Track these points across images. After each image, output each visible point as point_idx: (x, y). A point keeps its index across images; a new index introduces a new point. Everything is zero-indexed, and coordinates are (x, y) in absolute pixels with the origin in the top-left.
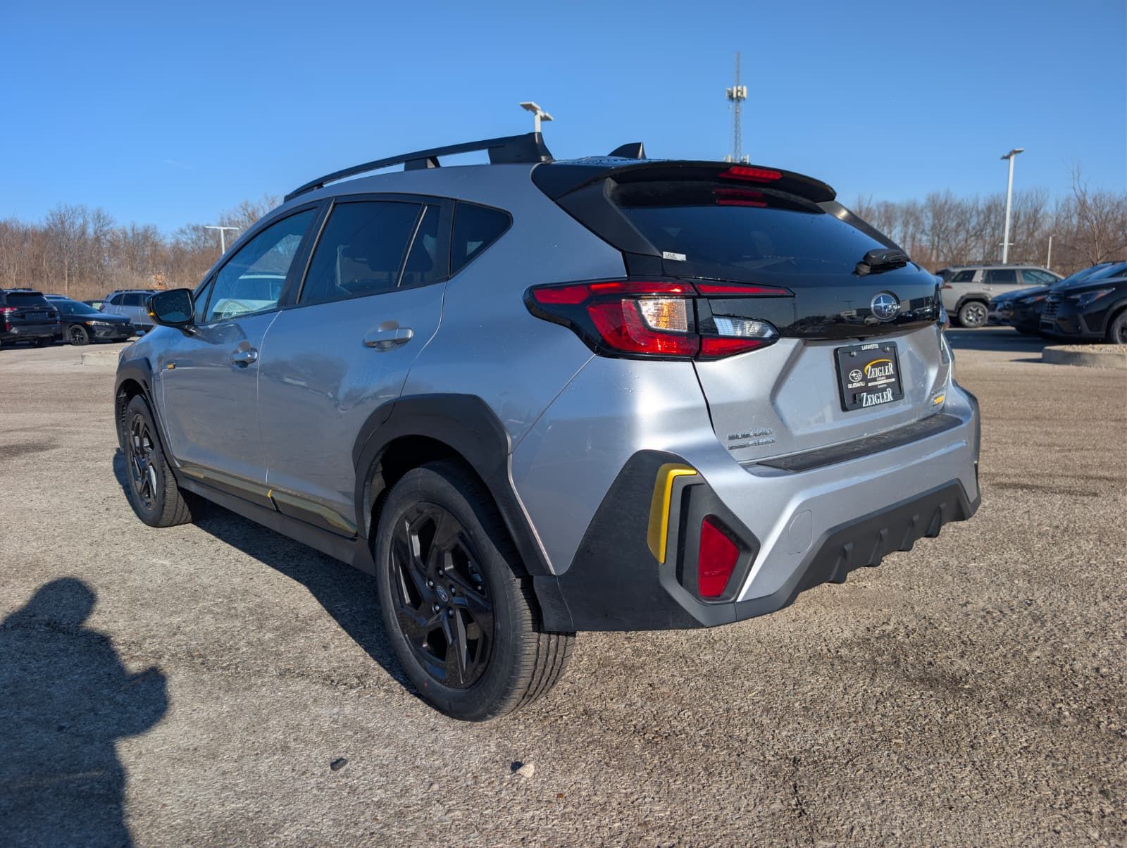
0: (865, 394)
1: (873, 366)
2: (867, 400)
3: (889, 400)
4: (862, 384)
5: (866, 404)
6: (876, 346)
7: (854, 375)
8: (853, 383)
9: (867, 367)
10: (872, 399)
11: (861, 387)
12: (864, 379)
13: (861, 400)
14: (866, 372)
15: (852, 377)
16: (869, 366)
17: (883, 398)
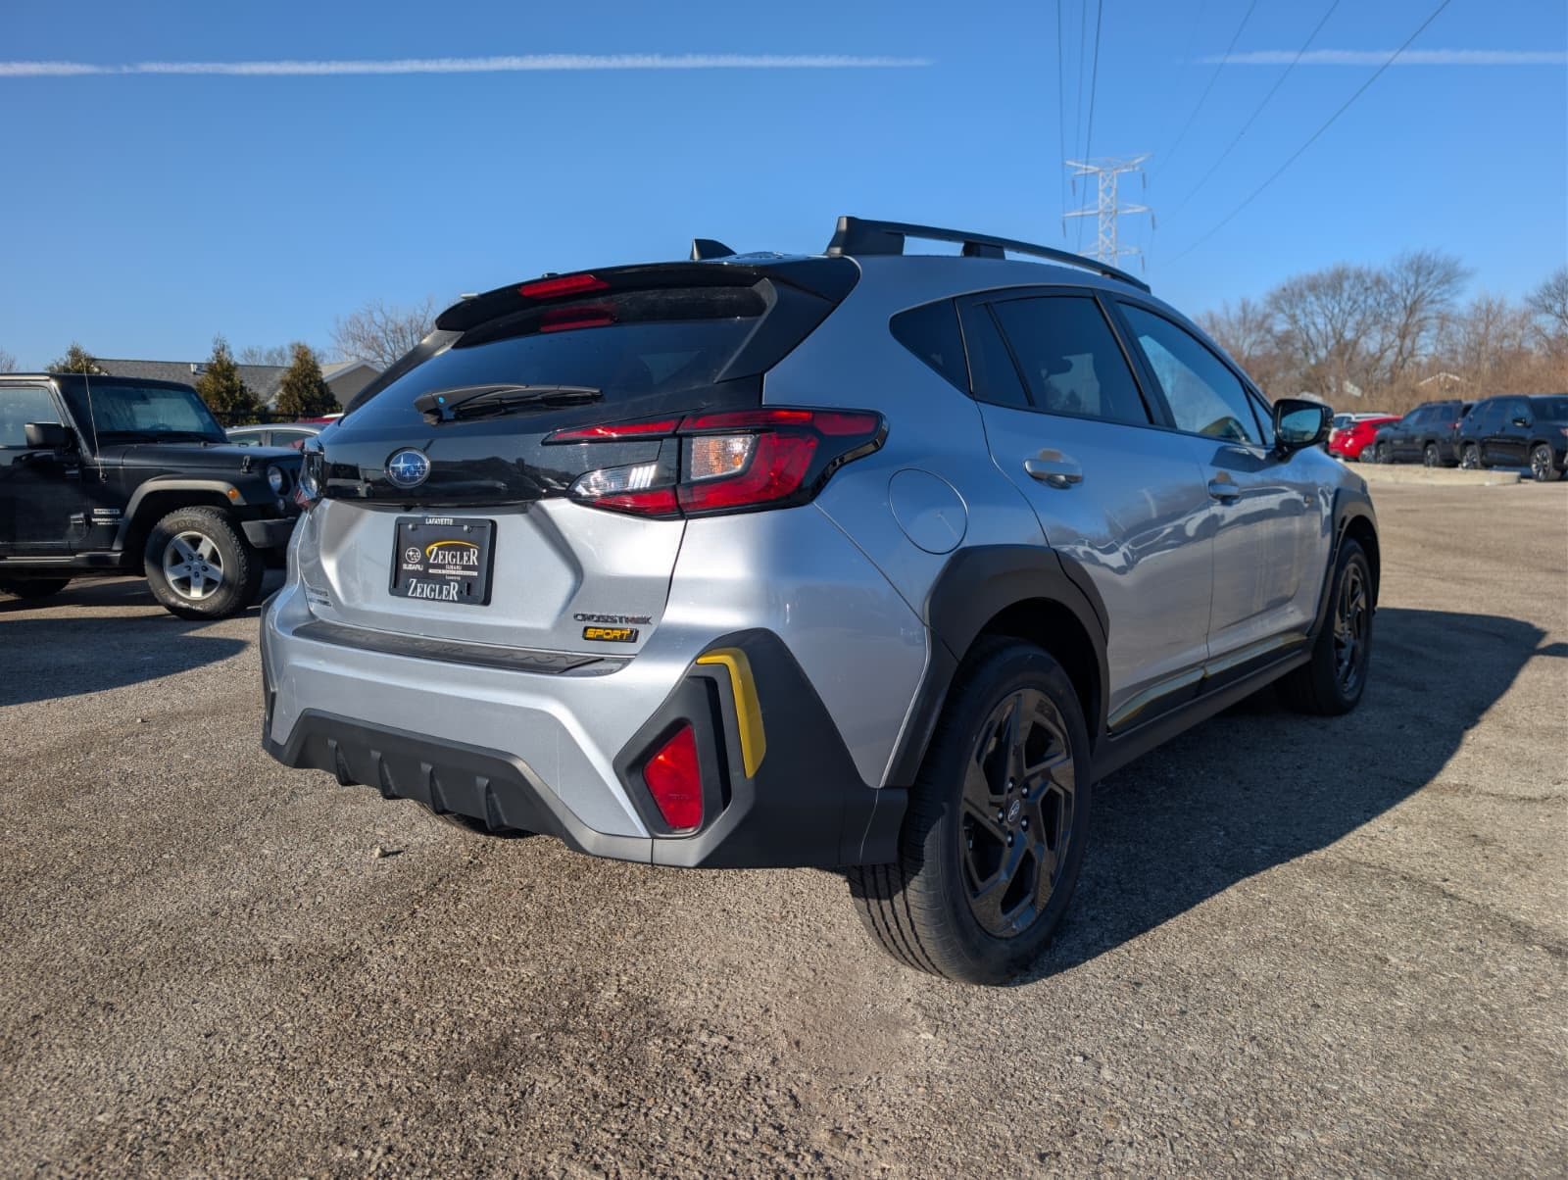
0: (415, 580)
1: (440, 548)
2: (416, 588)
3: (451, 598)
4: (419, 567)
5: (413, 593)
6: (451, 522)
7: (411, 553)
8: (408, 563)
9: (431, 547)
10: (423, 590)
11: (417, 570)
12: (424, 561)
13: (408, 587)
14: (427, 552)
15: (408, 555)
16: (434, 547)
17: (441, 592)
